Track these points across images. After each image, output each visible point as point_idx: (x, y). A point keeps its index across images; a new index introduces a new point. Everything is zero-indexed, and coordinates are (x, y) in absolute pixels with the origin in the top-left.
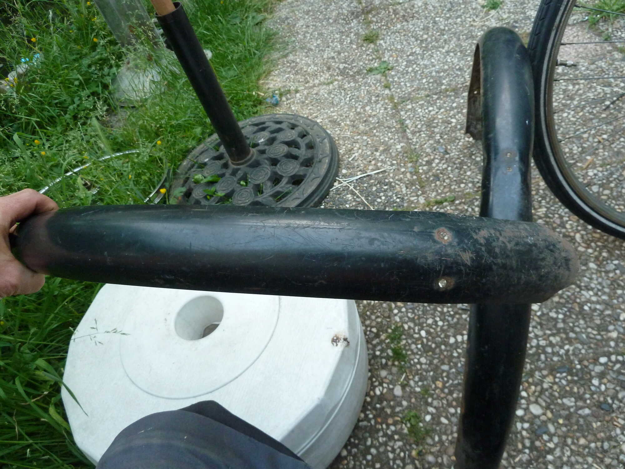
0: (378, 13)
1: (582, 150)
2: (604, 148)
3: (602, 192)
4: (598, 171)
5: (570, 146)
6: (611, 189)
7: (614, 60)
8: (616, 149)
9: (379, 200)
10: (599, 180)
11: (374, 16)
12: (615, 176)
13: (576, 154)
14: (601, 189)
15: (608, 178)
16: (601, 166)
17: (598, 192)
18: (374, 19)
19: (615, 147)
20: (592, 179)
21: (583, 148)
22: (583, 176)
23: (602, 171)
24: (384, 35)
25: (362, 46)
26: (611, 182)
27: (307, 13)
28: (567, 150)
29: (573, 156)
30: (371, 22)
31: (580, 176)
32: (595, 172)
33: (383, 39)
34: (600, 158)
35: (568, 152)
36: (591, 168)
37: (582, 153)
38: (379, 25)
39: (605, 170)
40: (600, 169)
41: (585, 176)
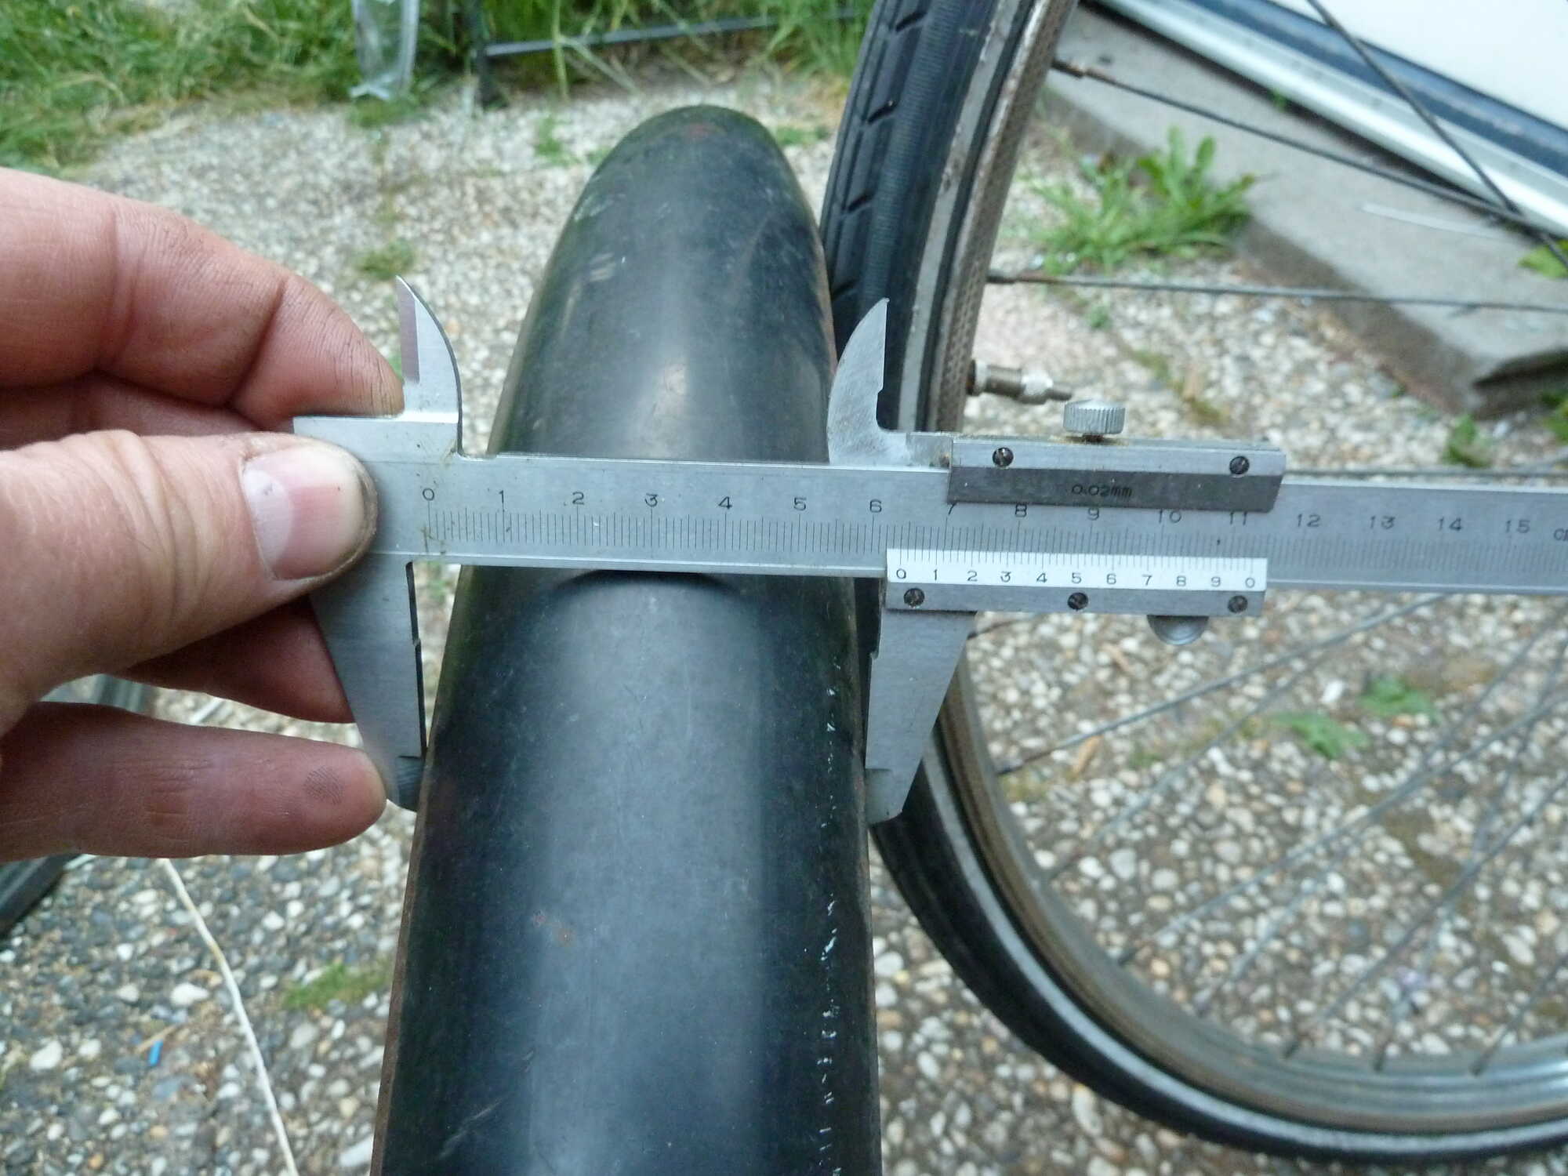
0: (427, 195)
1: (1063, 697)
2: (1132, 691)
3: (1149, 881)
4: (1127, 786)
5: (1023, 681)
6: (1178, 864)
7: (1128, 387)
8: (1171, 696)
9: (273, 921)
10: (1135, 827)
11: (412, 202)
12: (1184, 809)
13: (1043, 712)
14: (1145, 867)
15: (1161, 820)
16: (1134, 765)
17: (1135, 881)
18: (412, 211)
19: (1169, 686)
20: (1108, 820)
21: (1066, 688)
22: (1075, 806)
23: (1138, 789)
24: (433, 260)
25: (354, 287)
26: (1174, 834)
27: (200, 173)
28: (1012, 696)
29: (1033, 721)
30: (400, 218)
31: (1064, 807)
32: (1117, 789)
33: (427, 271)
34: (1124, 730)
35: (1015, 706)
36: (1098, 774)
37: (1063, 705)
38: (425, 228)
39: (1147, 781)
40: (1131, 777)
41: (1084, 807)
